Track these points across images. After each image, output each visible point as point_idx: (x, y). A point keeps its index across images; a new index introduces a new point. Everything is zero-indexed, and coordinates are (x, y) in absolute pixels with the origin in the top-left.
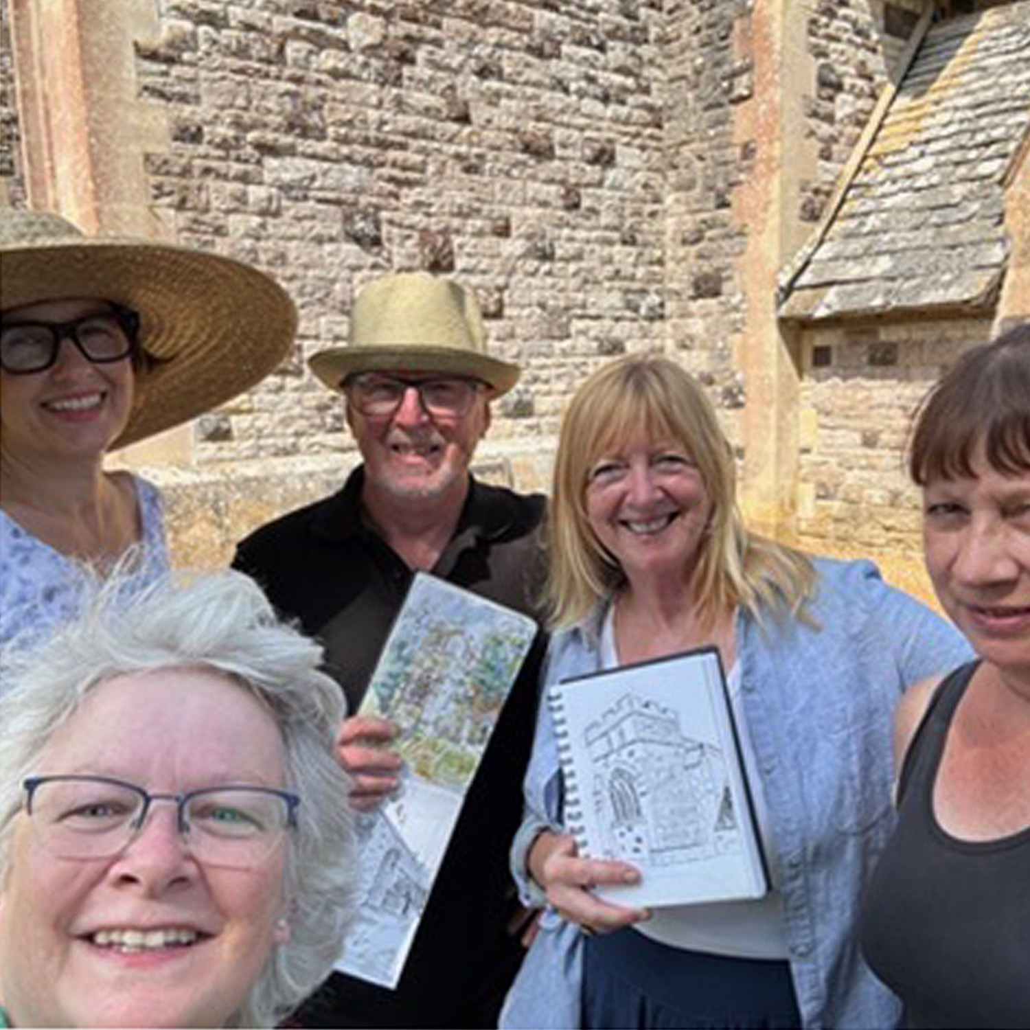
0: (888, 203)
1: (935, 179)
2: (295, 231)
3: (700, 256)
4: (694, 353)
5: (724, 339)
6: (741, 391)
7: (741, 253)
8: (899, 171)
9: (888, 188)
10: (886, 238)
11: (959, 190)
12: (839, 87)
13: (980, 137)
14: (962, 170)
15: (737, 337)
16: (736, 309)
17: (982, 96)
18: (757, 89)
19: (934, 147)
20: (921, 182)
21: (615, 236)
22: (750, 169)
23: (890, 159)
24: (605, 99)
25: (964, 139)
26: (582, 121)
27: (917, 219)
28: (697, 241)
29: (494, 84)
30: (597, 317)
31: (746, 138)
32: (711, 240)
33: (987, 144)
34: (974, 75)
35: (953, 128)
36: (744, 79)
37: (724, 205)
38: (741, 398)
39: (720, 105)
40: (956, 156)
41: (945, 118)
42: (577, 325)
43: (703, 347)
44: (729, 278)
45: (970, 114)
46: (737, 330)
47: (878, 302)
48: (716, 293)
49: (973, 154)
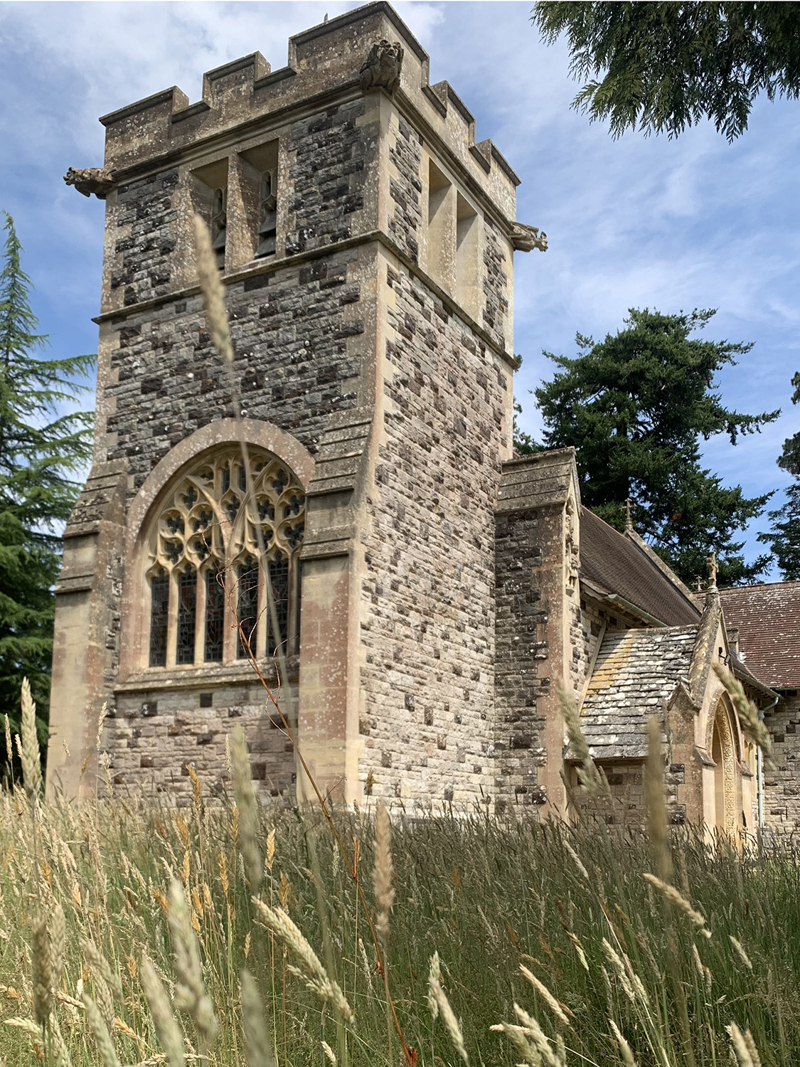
0: (607, 711)
1: (628, 704)
2: (393, 703)
3: (517, 728)
4: (513, 776)
5: (532, 770)
6: (543, 795)
7: (543, 728)
8: (608, 698)
9: (604, 705)
10: (611, 727)
11: (641, 710)
12: (579, 658)
13: (645, 688)
14: (640, 701)
15: (540, 770)
16: (540, 755)
17: (641, 669)
18: (550, 656)
19: (622, 689)
20: (621, 704)
21: (479, 714)
22: (546, 691)
23: (601, 692)
24: (477, 650)
25: (638, 687)
26: (471, 660)
27: (623, 720)
28: (515, 721)
29: (446, 642)
30: (472, 754)
31: (544, 677)
32: (523, 721)
33: (649, 691)
34: (634, 659)
35: (630, 682)
36: (543, 650)
37: (532, 705)
38: (544, 799)
39: (528, 660)
40: (635, 694)
41: (626, 676)
42: (468, 756)
43: (518, 773)
44: (535, 740)
45: (637, 676)
46: (541, 766)
47: (618, 754)
48: (527, 747)
49: (643, 694)
